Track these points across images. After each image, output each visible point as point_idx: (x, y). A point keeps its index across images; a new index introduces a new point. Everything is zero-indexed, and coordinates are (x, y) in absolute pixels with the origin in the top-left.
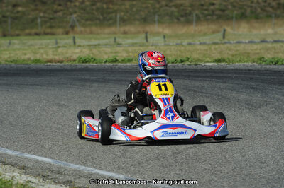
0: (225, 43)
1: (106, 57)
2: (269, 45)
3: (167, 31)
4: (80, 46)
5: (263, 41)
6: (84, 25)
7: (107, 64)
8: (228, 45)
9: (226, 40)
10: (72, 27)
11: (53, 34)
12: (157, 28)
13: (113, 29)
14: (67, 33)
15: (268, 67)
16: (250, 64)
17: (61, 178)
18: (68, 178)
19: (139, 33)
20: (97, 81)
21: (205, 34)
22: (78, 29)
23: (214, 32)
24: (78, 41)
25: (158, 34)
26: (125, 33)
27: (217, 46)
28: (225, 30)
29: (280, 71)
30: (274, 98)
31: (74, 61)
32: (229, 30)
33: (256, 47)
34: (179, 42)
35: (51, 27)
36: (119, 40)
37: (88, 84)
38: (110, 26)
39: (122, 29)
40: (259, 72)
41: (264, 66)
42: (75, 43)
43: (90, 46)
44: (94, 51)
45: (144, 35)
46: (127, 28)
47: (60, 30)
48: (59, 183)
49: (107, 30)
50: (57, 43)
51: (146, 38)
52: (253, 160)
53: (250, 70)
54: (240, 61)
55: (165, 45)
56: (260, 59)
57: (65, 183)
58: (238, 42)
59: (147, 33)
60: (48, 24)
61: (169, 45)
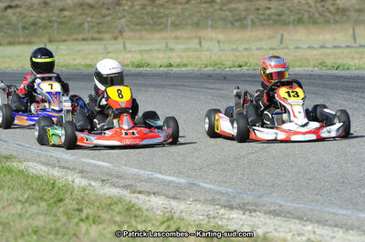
0: (283, 48)
1: (159, 63)
2: (329, 51)
3: (221, 36)
4: (130, 51)
5: (322, 47)
6: (133, 31)
7: (162, 69)
8: (286, 50)
9: (284, 46)
10: (121, 32)
11: (101, 40)
12: (209, 33)
13: (164, 34)
14: (116, 38)
15: (329, 72)
16: (311, 69)
17: (122, 182)
18: (128, 182)
19: (191, 38)
20: (152, 86)
21: (261, 40)
22: (127, 34)
23: (269, 38)
24: (129, 46)
25: (212, 39)
26: (177, 38)
27: (275, 51)
28: (282, 36)
29: (342, 77)
31: (128, 65)
32: (286, 35)
33: (315, 52)
34: (235, 47)
35: (99, 32)
36: (171, 45)
37: (143, 89)
38: (160, 31)
39: (173, 35)
40: (320, 77)
41: (325, 71)
42: (125, 48)
43: (141, 51)
44: (146, 56)
45: (198, 40)
46: (179, 33)
47: (108, 36)
48: (119, 187)
49: (158, 35)
50: (106, 48)
51: (200, 42)
53: (310, 75)
54: (300, 66)
55: (220, 50)
56: (321, 64)
57: (125, 187)
58: (297, 48)
59: (200, 38)
60: (96, 29)
61: (224, 50)
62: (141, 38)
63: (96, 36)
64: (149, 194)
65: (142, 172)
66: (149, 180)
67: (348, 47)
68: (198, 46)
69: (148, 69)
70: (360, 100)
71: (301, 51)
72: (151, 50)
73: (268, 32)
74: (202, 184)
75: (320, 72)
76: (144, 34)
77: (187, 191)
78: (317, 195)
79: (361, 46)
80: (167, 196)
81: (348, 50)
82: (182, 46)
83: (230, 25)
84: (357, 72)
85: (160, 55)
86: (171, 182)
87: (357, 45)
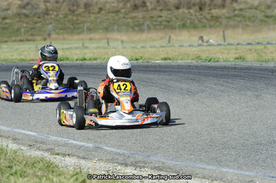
0: (170, 46)
1: (76, 57)
2: (204, 48)
3: (124, 38)
5: (200, 45)
6: (58, 34)
7: (78, 62)
8: (173, 48)
9: (171, 44)
10: (49, 35)
11: (34, 40)
12: (116, 35)
13: (81, 36)
14: (45, 40)
15: (203, 63)
16: (190, 61)
17: (44, 146)
18: (49, 147)
19: (101, 39)
21: (154, 40)
22: (54, 36)
23: (161, 39)
25: (117, 40)
26: (91, 39)
27: (164, 49)
28: (170, 37)
29: (213, 67)
30: (208, 87)
32: (173, 37)
33: (194, 49)
34: (134, 45)
35: (32, 35)
36: (86, 45)
38: (79, 33)
39: (88, 37)
40: (197, 67)
41: (200, 63)
43: (63, 49)
44: (67, 53)
45: (106, 41)
46: (92, 36)
48: (42, 150)
49: (76, 37)
50: (37, 47)
51: (108, 42)
52: (191, 132)
53: (189, 66)
54: (182, 59)
55: (123, 48)
56: (198, 58)
57: (47, 150)
58: (181, 46)
59: (108, 39)
60: (30, 33)
61: (125, 48)
62: (64, 39)
63: (30, 38)
64: (64, 155)
65: (59, 139)
66: (66, 145)
67: (219, 45)
68: (107, 45)
69: (68, 62)
70: (226, 84)
71: (184, 48)
72: (71, 48)
73: (160, 34)
74: (105, 147)
75: (197, 64)
76: (66, 36)
77: (93, 153)
78: (191, 155)
79: (229, 44)
80: (78, 157)
81: (219, 47)
82: (95, 45)
83: (131, 29)
84: (224, 64)
85: (78, 52)
86: (82, 146)
87: (226, 44)
